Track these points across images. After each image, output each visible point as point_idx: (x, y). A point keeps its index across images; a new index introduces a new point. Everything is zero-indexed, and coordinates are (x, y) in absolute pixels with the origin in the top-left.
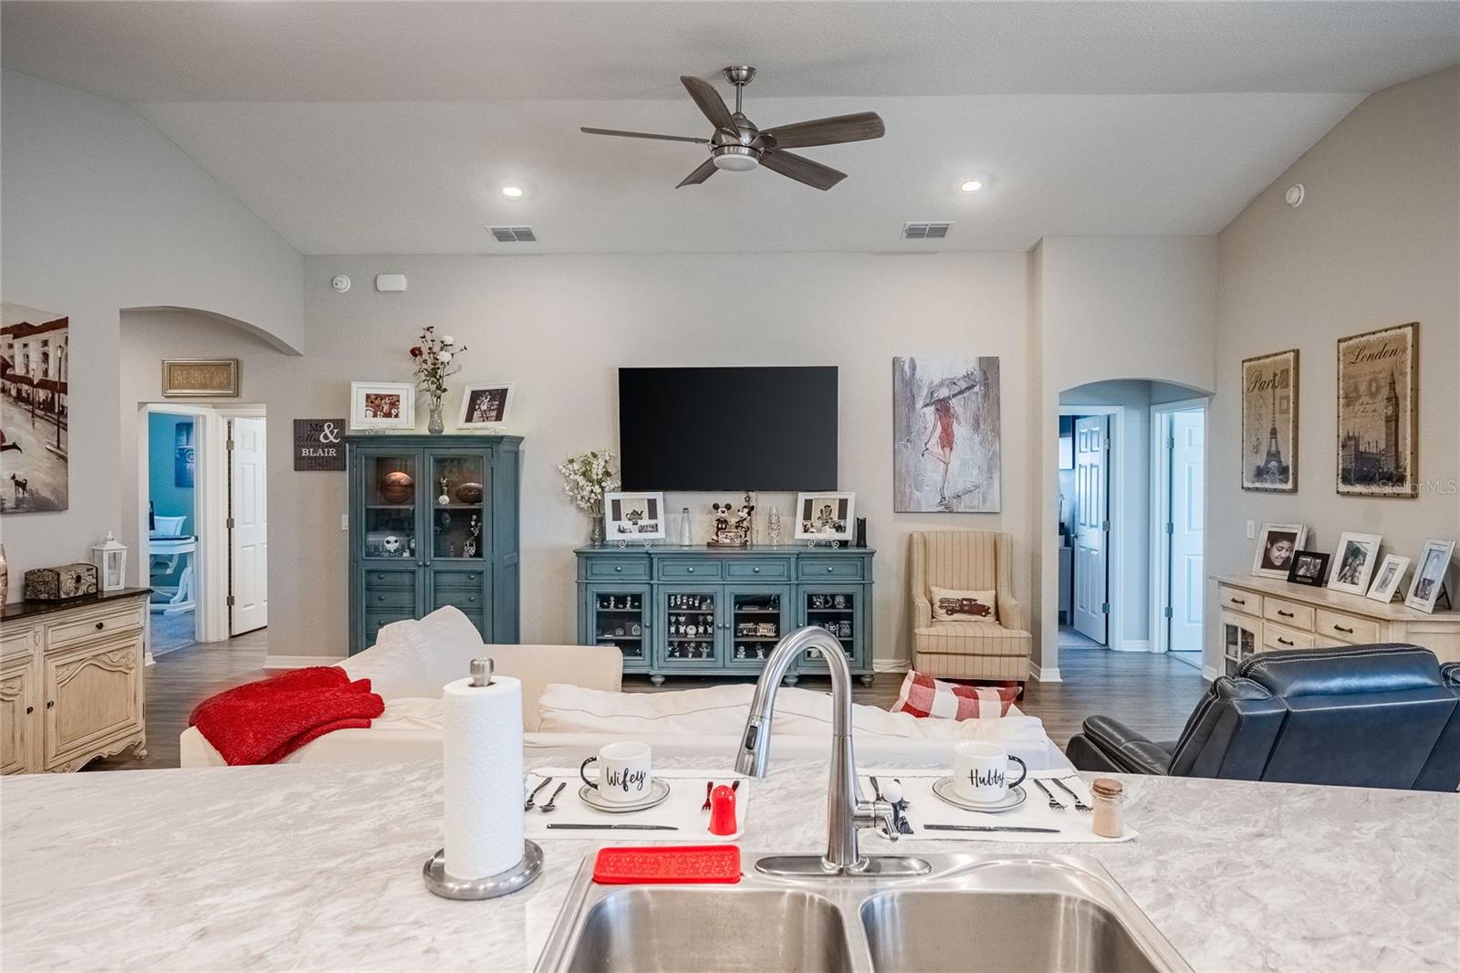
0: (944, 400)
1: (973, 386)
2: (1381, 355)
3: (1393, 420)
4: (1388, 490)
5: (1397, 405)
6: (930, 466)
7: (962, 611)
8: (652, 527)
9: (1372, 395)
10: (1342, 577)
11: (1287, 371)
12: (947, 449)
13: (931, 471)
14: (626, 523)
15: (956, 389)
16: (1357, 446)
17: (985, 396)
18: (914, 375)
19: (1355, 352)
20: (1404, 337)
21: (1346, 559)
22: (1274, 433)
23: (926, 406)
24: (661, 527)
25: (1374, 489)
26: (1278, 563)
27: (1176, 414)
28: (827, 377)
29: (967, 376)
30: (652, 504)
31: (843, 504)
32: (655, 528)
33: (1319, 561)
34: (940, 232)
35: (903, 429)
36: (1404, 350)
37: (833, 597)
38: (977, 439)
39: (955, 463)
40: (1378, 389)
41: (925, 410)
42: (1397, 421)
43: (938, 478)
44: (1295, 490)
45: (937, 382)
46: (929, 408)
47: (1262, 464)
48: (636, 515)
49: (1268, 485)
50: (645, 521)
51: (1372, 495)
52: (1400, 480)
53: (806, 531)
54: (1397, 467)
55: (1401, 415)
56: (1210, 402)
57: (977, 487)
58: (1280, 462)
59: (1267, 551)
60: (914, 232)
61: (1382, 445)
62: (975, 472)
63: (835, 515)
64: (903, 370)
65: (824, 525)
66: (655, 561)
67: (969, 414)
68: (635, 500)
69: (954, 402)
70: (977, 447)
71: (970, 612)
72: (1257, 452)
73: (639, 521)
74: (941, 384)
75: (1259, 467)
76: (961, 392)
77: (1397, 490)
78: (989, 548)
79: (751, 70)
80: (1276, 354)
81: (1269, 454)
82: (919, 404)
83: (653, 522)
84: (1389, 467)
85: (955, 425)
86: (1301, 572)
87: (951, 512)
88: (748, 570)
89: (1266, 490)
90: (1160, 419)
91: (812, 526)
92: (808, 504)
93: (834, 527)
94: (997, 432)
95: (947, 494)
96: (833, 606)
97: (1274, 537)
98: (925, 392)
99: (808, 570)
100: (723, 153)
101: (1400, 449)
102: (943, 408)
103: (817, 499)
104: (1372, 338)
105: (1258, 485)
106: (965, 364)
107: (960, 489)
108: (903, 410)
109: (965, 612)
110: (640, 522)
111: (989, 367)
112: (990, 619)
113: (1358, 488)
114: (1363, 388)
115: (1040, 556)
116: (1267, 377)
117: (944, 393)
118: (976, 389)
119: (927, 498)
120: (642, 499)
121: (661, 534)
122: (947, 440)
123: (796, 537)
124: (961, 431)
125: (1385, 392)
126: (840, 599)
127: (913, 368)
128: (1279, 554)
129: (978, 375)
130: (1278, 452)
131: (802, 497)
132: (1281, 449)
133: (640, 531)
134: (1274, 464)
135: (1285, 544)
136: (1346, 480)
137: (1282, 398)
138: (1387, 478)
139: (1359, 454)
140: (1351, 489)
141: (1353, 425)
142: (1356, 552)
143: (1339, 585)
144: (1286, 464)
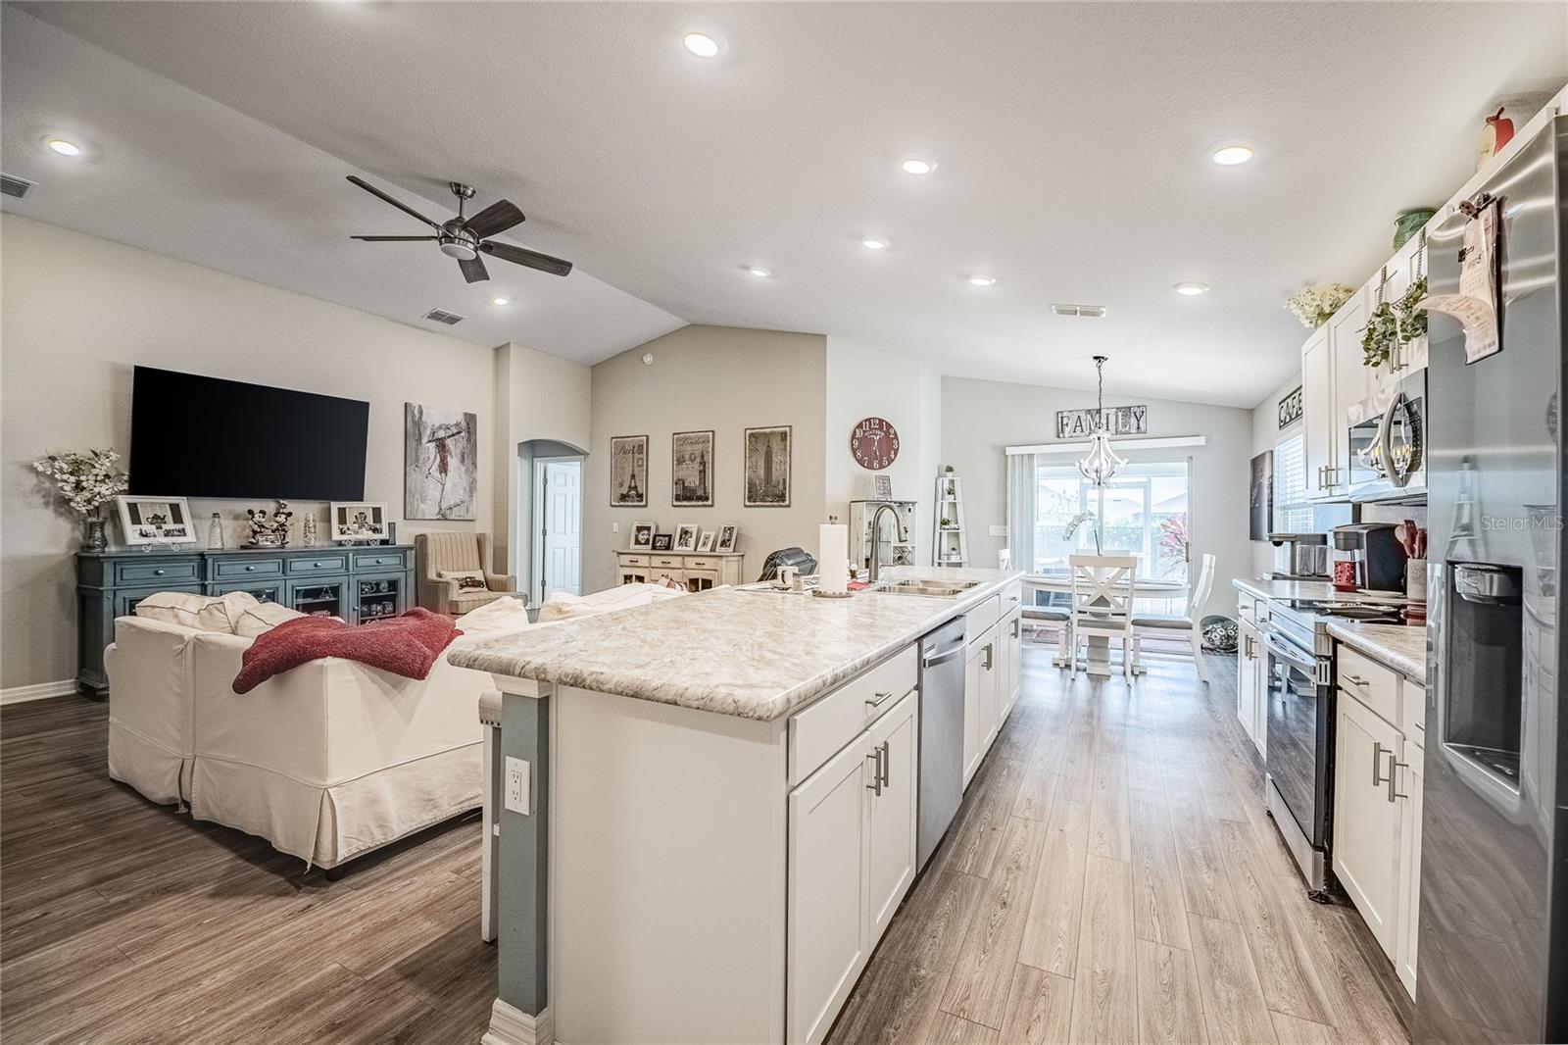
0: (441, 439)
1: (459, 433)
2: (697, 443)
3: (703, 472)
4: (700, 503)
5: (705, 466)
6: (432, 486)
7: (468, 586)
8: (179, 531)
9: (692, 461)
10: (680, 544)
11: (642, 446)
12: (443, 475)
13: (433, 490)
14: (150, 528)
15: (450, 433)
16: (683, 483)
17: (469, 440)
18: (421, 418)
19: (680, 440)
20: (708, 437)
21: (681, 537)
22: (633, 476)
23: (430, 441)
24: (189, 529)
25: (693, 503)
26: (643, 542)
27: (550, 465)
28: (362, 409)
29: (457, 425)
30: (176, 510)
31: (377, 512)
32: (183, 532)
33: (667, 538)
34: (453, 320)
35: (411, 458)
36: (708, 442)
37: (378, 585)
38: (463, 468)
39: (449, 485)
40: (695, 458)
41: (428, 444)
42: (705, 473)
43: (438, 495)
44: (646, 506)
45: (437, 426)
46: (431, 444)
47: (625, 493)
48: (158, 520)
49: (629, 503)
50: (170, 525)
51: (692, 506)
52: (707, 499)
53: (342, 533)
54: (705, 493)
55: (707, 471)
56: (585, 458)
57: (463, 502)
59: (637, 537)
60: (436, 316)
61: (697, 483)
62: (462, 492)
63: (370, 520)
64: (413, 413)
65: (360, 528)
66: (210, 561)
67: (458, 451)
68: (151, 504)
69: (448, 442)
70: (463, 474)
71: (473, 586)
72: (622, 486)
73: (163, 525)
74: (440, 427)
75: (622, 494)
76: (453, 435)
77: (705, 503)
78: (475, 544)
79: (474, 192)
80: (635, 436)
81: (630, 487)
82: (424, 440)
83: (179, 526)
84: (700, 492)
85: (449, 458)
86: (658, 544)
87: (446, 519)
88: (309, 565)
89: (628, 506)
90: (539, 465)
91: (348, 529)
92: (342, 512)
93: (370, 529)
94: (474, 464)
95: (443, 507)
96: (378, 591)
97: (639, 529)
98: (428, 432)
99: (361, 562)
100: (453, 242)
101: (706, 485)
102: (441, 445)
103: (351, 508)
104: (692, 435)
105: (622, 503)
106: (456, 417)
107: (452, 503)
108: (412, 443)
109: (470, 586)
110: (165, 527)
111: (471, 419)
112: (485, 589)
113: (685, 503)
114: (687, 457)
115: (505, 550)
116: (629, 447)
117: (441, 434)
118: (463, 434)
119: (430, 509)
120: (164, 504)
121: (190, 537)
122: (444, 468)
123: (333, 539)
124: (453, 462)
125: (698, 460)
126: (384, 585)
127: (421, 413)
128: (642, 537)
129: (464, 424)
130: (636, 487)
131: (335, 506)
132: (638, 485)
133: (166, 535)
134: (633, 492)
135: (646, 532)
136: (677, 499)
137: (638, 459)
138: (699, 498)
139: (684, 488)
140: (680, 503)
141: (681, 474)
142: (686, 532)
143: (680, 548)
144: (640, 492)
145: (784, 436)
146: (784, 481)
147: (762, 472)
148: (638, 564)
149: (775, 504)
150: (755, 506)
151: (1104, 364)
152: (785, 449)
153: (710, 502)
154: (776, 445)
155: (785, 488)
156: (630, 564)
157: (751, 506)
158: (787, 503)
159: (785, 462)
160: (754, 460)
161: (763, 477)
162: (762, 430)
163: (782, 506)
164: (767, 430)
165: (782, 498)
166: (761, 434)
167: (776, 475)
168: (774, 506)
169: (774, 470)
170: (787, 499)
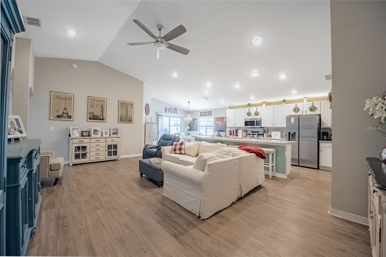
2: (100, 101)
4: (100, 121)
5: (103, 109)
9: (97, 107)
10: (94, 134)
19: (92, 99)
21: (94, 132)
22: (65, 109)
36: (104, 102)
42: (103, 111)
44: (73, 120)
47: (60, 115)
49: (63, 119)
51: (96, 122)
52: (104, 120)
54: (103, 118)
55: (104, 111)
58: (68, 115)
59: (72, 132)
61: (100, 114)
72: (59, 112)
75: (58, 116)
80: (67, 94)
81: (63, 113)
84: (101, 117)
89: (61, 120)
97: (73, 129)
101: (104, 115)
104: (97, 98)
105: (58, 119)
113: (93, 121)
114: (94, 105)
125: (100, 107)
132: (68, 112)
134: (65, 115)
135: (76, 130)
136: (90, 119)
138: (100, 119)
139: (93, 115)
140: (91, 121)
141: (92, 110)
142: (96, 130)
143: (95, 136)
144: (69, 115)
145: (132, 105)
146: (132, 116)
147: (125, 113)
148: (83, 142)
149: (129, 122)
150: (122, 123)
151: (189, 103)
152: (132, 108)
153: (105, 121)
154: (129, 107)
155: (132, 118)
156: (79, 142)
157: (121, 123)
158: (132, 122)
159: (132, 112)
160: (122, 110)
161: (125, 115)
162: (125, 102)
163: (131, 123)
164: (126, 102)
165: (131, 121)
166: (125, 103)
167: (129, 114)
168: (128, 123)
169: (128, 113)
170: (132, 121)
